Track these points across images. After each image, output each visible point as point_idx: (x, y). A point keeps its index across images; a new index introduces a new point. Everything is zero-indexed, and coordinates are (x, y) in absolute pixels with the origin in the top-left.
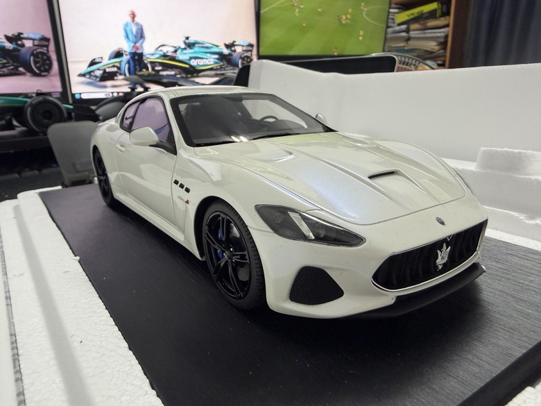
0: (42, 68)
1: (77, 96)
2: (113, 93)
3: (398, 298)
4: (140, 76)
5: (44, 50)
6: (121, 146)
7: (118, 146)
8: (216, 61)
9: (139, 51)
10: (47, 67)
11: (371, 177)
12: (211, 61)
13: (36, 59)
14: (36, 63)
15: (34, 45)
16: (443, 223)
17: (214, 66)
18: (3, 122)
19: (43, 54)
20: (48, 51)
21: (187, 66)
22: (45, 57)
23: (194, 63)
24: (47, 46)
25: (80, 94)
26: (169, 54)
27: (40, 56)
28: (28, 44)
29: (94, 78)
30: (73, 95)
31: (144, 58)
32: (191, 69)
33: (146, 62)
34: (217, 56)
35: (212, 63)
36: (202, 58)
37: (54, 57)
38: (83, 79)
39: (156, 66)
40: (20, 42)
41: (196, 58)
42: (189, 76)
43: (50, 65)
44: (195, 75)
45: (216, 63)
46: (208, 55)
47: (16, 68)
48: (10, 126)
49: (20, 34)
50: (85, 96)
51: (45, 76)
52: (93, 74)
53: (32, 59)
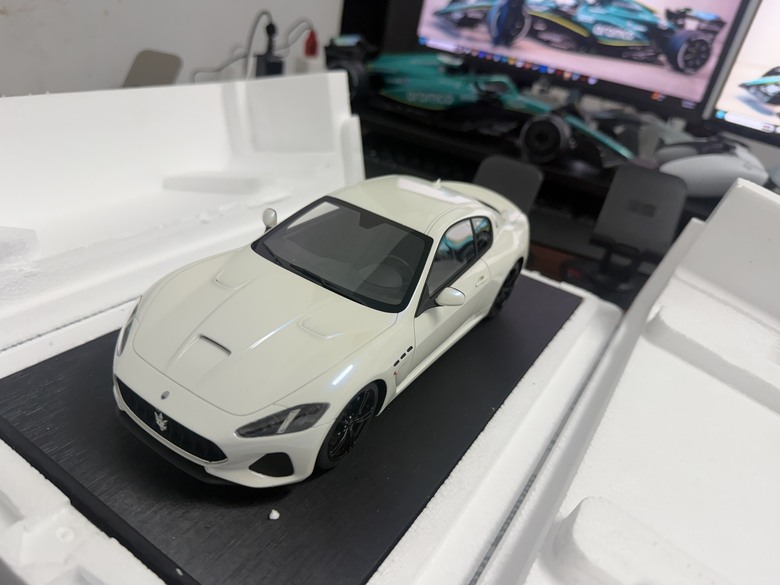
0: (691, 63)
1: (719, 115)
2: (776, 126)
3: (124, 412)
5: (707, 38)
10: (698, 63)
13: (690, 50)
14: (687, 52)
15: (699, 29)
19: (703, 42)
20: (713, 40)
22: (703, 48)
24: (715, 33)
25: (725, 112)
27: (697, 45)
28: (691, 25)
29: (760, 95)
30: (715, 111)
37: (717, 49)
38: (744, 92)
40: (680, 22)
43: (704, 61)
47: (657, 54)
49: (689, 10)
50: (730, 118)
51: (688, 74)
52: (763, 89)
53: (683, 48)
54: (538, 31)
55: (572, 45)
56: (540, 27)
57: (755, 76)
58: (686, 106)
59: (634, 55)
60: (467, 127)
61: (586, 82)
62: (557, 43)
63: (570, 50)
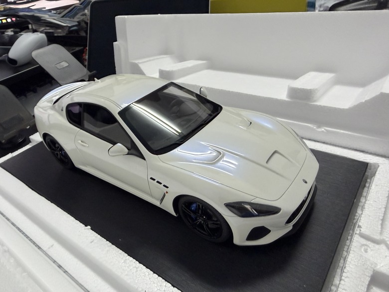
3: (294, 226)
6: (82, 142)
7: (80, 142)
11: (267, 162)
16: (306, 182)
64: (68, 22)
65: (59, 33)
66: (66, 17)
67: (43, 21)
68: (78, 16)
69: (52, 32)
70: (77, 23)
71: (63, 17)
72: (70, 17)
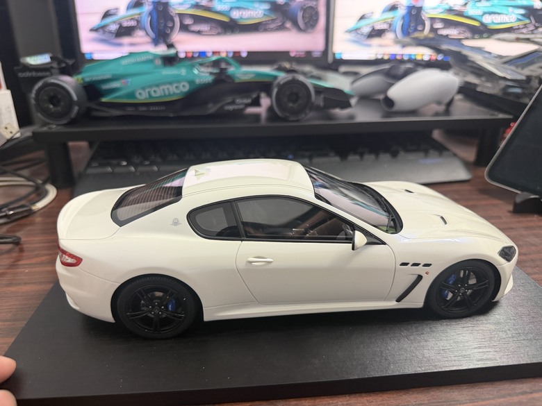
0: (309, 24)
1: (338, 57)
2: (376, 54)
4: (414, 38)
5: (313, 4)
8: (520, 17)
9: (418, 5)
10: (313, 23)
12: (511, 17)
14: (304, 17)
17: (515, 25)
18: (249, 101)
19: (311, 7)
20: (317, 5)
21: (476, 24)
22: (313, 13)
23: (487, 20)
24: (317, 1)
25: (341, 54)
26: (456, 8)
27: (309, 11)
29: (359, 36)
30: (334, 54)
31: (422, 12)
32: (481, 28)
33: (423, 18)
34: (522, 11)
35: (512, 20)
36: (499, 14)
37: (322, 10)
38: (349, 36)
39: (435, 22)
41: (490, 13)
42: (476, 36)
43: (317, 21)
44: (485, 35)
45: (519, 20)
46: (511, 9)
47: (283, 23)
48: (256, 103)
50: (346, 57)
51: (310, 33)
52: (359, 32)
53: (300, 15)
54: (188, 25)
55: (220, 30)
56: (188, 21)
57: (352, 23)
58: (315, 56)
59: (267, 27)
60: (212, 108)
61: (240, 56)
62: (206, 31)
63: (219, 34)
64: (509, 72)
65: (487, 87)
66: (511, 65)
67: (469, 64)
68: (533, 67)
69: (476, 85)
70: (524, 78)
71: (505, 63)
72: (517, 67)
